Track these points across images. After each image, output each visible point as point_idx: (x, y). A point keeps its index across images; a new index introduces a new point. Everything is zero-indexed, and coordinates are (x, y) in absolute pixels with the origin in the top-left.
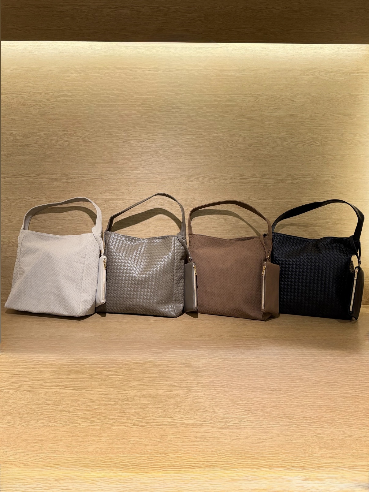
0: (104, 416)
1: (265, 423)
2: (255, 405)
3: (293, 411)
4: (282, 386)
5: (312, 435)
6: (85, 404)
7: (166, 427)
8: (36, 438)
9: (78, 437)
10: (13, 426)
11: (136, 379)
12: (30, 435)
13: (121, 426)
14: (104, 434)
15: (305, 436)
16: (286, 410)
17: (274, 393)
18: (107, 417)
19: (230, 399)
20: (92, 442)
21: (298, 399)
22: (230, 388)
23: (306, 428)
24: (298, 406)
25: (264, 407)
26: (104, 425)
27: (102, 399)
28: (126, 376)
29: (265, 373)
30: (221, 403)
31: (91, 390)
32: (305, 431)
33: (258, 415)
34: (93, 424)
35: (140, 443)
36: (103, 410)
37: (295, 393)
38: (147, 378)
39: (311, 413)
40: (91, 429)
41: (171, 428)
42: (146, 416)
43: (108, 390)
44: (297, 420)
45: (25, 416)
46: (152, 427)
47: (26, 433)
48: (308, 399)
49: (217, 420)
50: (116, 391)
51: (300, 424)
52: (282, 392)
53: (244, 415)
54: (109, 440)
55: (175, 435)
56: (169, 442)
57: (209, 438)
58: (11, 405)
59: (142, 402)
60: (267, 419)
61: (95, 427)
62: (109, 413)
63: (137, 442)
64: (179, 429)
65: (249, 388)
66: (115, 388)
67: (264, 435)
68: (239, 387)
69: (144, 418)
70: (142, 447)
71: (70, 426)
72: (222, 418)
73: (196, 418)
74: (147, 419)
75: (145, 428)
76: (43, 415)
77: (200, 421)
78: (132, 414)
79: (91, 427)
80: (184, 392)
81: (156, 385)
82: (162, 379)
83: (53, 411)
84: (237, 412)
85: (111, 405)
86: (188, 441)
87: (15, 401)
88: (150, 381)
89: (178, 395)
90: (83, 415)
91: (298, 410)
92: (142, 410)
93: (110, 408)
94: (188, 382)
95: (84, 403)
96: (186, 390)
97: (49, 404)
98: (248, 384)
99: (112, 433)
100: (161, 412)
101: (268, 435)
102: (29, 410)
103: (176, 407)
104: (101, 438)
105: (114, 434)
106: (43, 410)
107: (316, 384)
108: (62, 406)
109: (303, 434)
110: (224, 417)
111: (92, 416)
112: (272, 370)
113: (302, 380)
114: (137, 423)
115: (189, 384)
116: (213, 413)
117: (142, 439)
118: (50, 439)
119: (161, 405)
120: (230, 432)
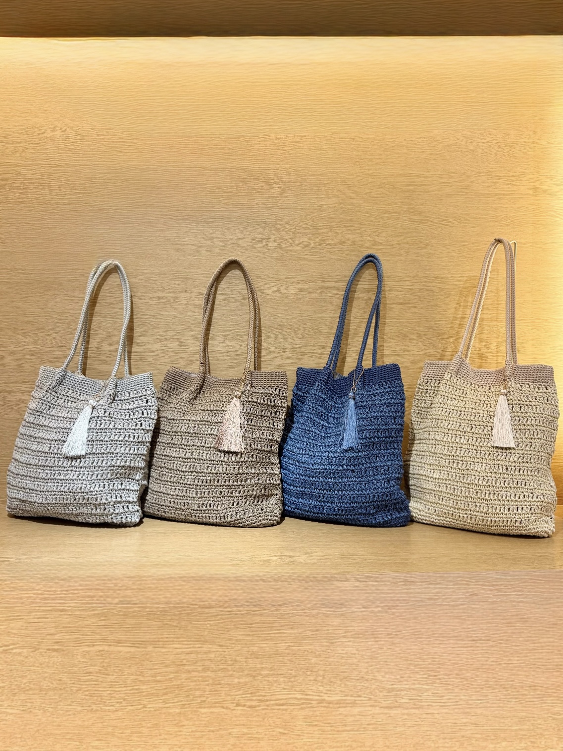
0: (186, 691)
1: (463, 697)
2: (446, 667)
3: (511, 675)
4: (491, 633)
5: (546, 716)
6: (153, 672)
7: (293, 707)
8: (70, 732)
9: (141, 729)
10: (31, 711)
11: (239, 626)
12: (60, 726)
13: (215, 707)
14: (186, 723)
15: (534, 717)
16: (500, 674)
17: (478, 645)
18: (191, 692)
19: (402, 657)
20: (166, 737)
21: (521, 653)
22: (401, 638)
23: (535, 704)
24: (520, 666)
25: (461, 670)
26: (186, 706)
27: (181, 662)
28: (222, 621)
29: (461, 611)
30: (387, 665)
31: (163, 647)
32: (533, 710)
33: (451, 683)
34: (167, 705)
35: (250, 736)
36: (183, 680)
37: (514, 644)
38: (258, 623)
39: (543, 679)
40: (165, 713)
41: (302, 709)
42: (258, 690)
43: (191, 646)
44: (518, 692)
45: (51, 693)
46: (269, 708)
47: (53, 722)
48: (536, 654)
49: (381, 694)
50: (206, 648)
51: (524, 697)
52: (491, 643)
53: (427, 684)
54: (196, 731)
55: (308, 721)
56: (299, 733)
57: (368, 725)
58: (26, 676)
59: (251, 665)
60: (467, 690)
61: (171, 711)
62: (194, 685)
63: (244, 734)
64: (315, 711)
65: (434, 637)
66: (204, 641)
67: (462, 718)
68: (417, 636)
69: (255, 693)
70: (253, 743)
71: (127, 710)
72: (389, 691)
73: (344, 692)
74: (260, 694)
75: (256, 711)
76: (81, 692)
77: (352, 696)
78: (234, 687)
79: (164, 711)
80: (323, 646)
81: (273, 635)
82: (284, 625)
83: (98, 684)
84: (415, 679)
85: (196, 671)
86: (331, 730)
87: (32, 668)
88: (263, 629)
89: (312, 652)
90: (149, 690)
91: (519, 673)
92: (251, 679)
93: (195, 677)
94: (328, 630)
95: (151, 669)
96: (325, 644)
97: (91, 673)
98: (433, 631)
99: (201, 721)
100: (284, 682)
101: (469, 717)
102: (57, 684)
103: (309, 673)
104: (181, 729)
105: (204, 721)
106: (82, 683)
107: (550, 627)
108: (113, 675)
109: (530, 716)
110: (392, 688)
111: (165, 691)
112: (473, 606)
113: (526, 621)
114: (242, 702)
115: (331, 633)
116: (373, 682)
117: (252, 729)
118: (93, 732)
119: (283, 670)
120: (403, 714)
